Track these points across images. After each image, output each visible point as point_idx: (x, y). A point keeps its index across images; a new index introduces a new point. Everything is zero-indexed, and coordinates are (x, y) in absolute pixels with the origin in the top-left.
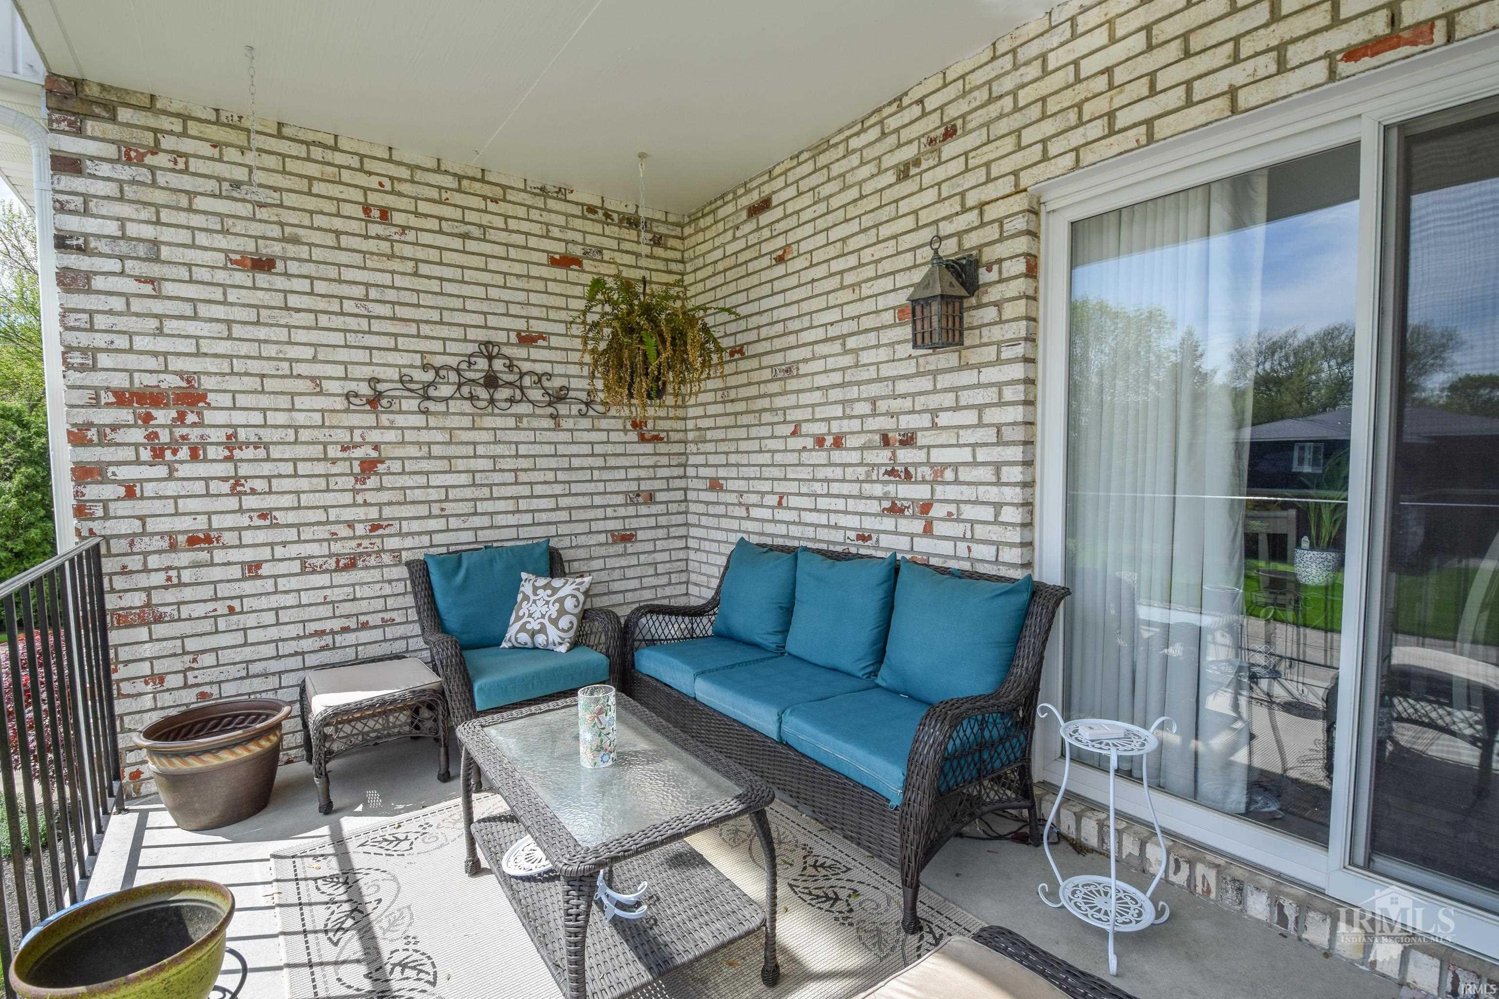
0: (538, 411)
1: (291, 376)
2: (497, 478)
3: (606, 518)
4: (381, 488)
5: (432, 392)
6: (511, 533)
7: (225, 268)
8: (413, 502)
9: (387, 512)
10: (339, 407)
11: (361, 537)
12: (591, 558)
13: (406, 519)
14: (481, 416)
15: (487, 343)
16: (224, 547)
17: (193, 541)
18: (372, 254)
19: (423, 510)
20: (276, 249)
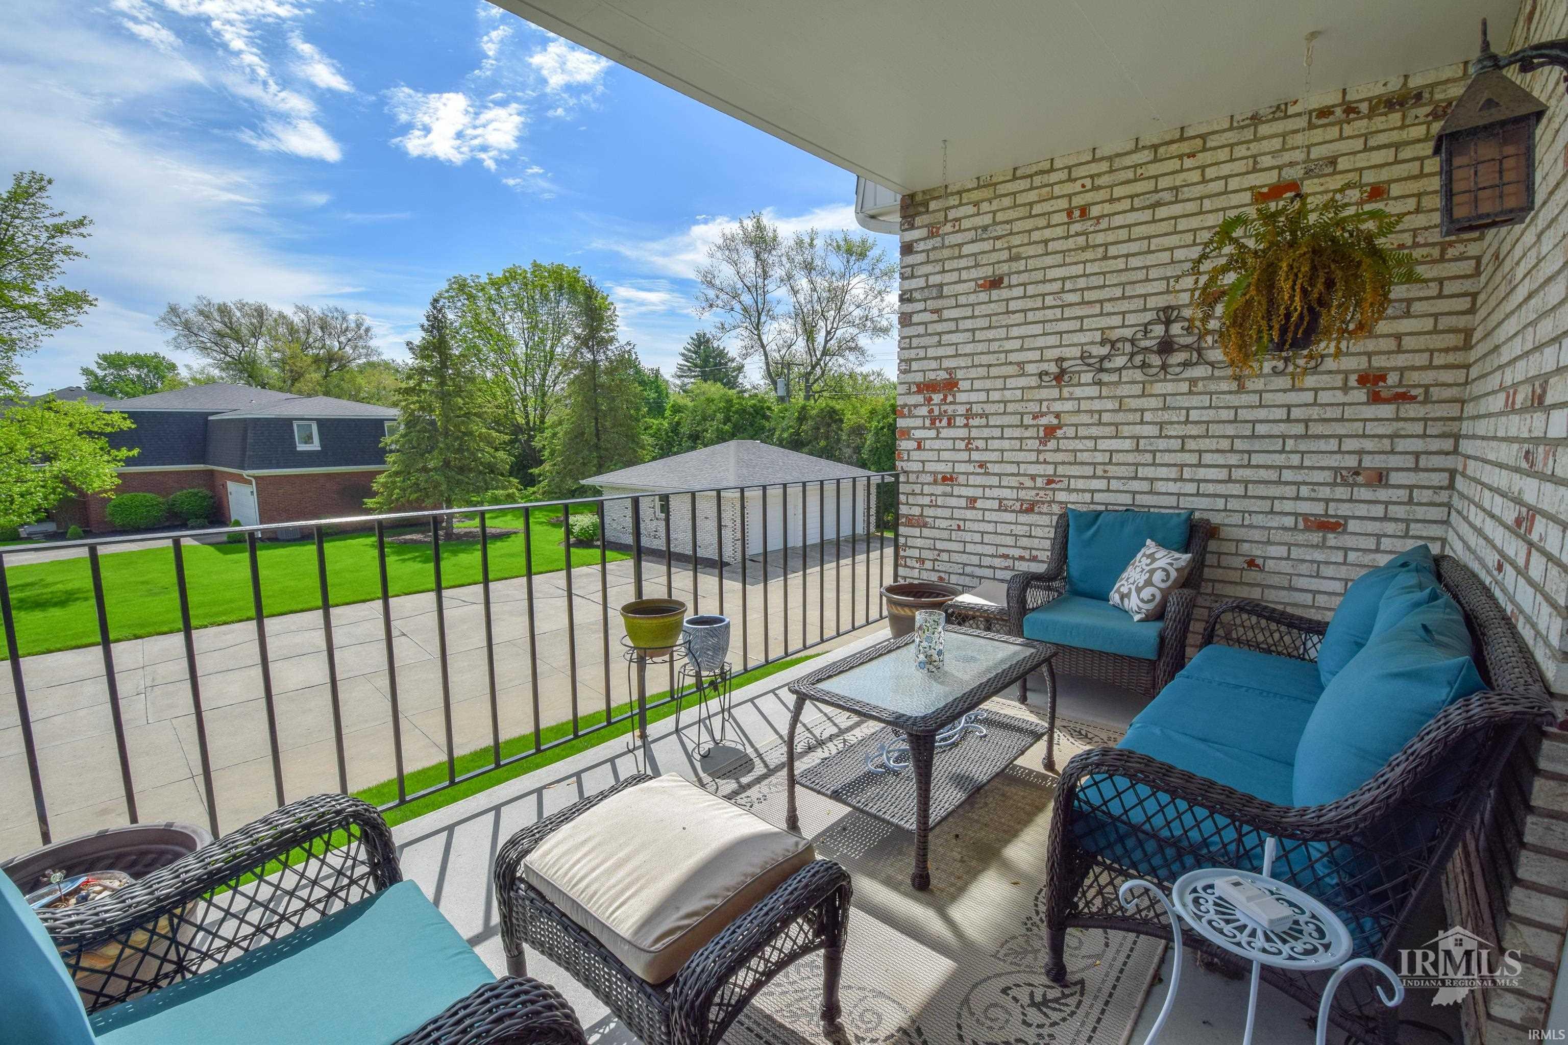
0: (1217, 373)
1: (1006, 364)
2: (1162, 444)
3: (1297, 498)
4: (1058, 450)
5: (1107, 365)
6: (1172, 501)
7: (975, 292)
8: (1082, 463)
9: (1061, 470)
10: (1033, 384)
11: (1040, 489)
12: (1269, 542)
13: (1075, 477)
14: (1152, 382)
15: (1165, 309)
16: (959, 485)
17: (944, 479)
18: (1070, 250)
19: (1089, 471)
20: (1005, 268)
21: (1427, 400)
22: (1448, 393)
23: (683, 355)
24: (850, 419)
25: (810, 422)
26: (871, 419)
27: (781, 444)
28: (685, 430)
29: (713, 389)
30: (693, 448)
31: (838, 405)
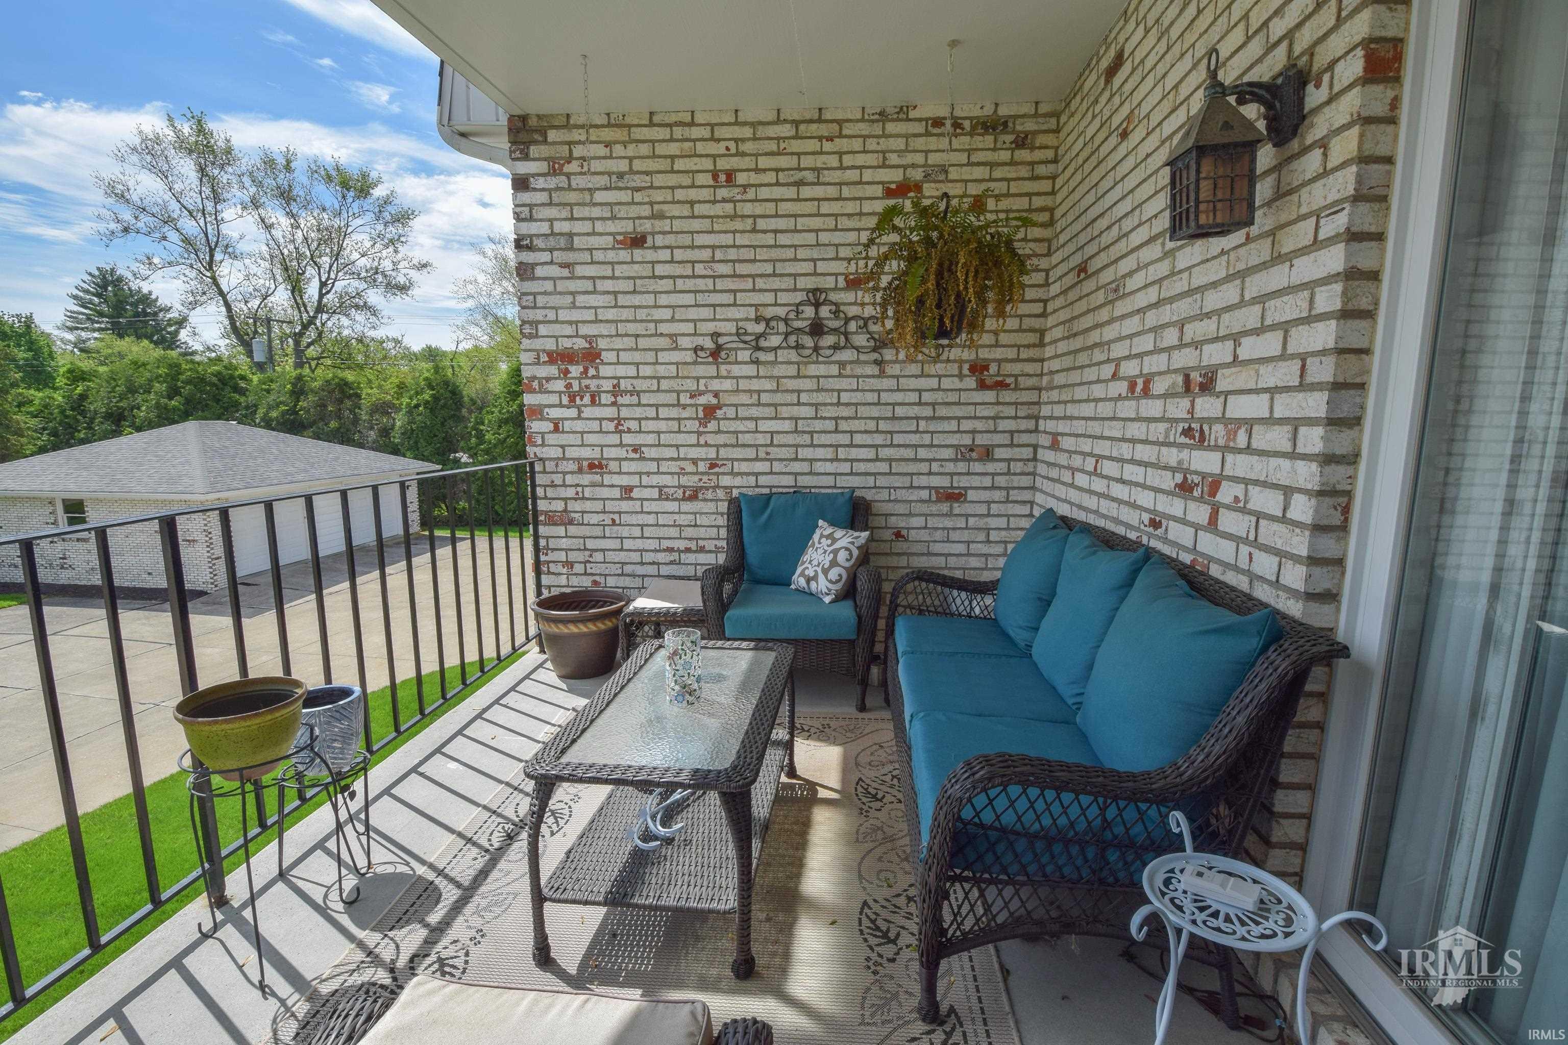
0: (863, 357)
1: (656, 335)
2: (818, 425)
3: (930, 473)
4: (719, 432)
5: (763, 343)
6: (829, 481)
7: (613, 248)
8: (744, 446)
9: (723, 453)
10: (689, 360)
11: (702, 473)
12: (910, 515)
13: (737, 460)
14: (806, 364)
15: (815, 291)
16: (610, 473)
17: (592, 466)
18: (718, 217)
19: (751, 453)
20: (647, 226)
21: (1017, 388)
22: (1031, 382)
23: (75, 297)
24: (370, 395)
25: (311, 397)
26: (399, 395)
27: (268, 424)
28: (97, 405)
29: (135, 349)
30: (116, 433)
31: (350, 376)
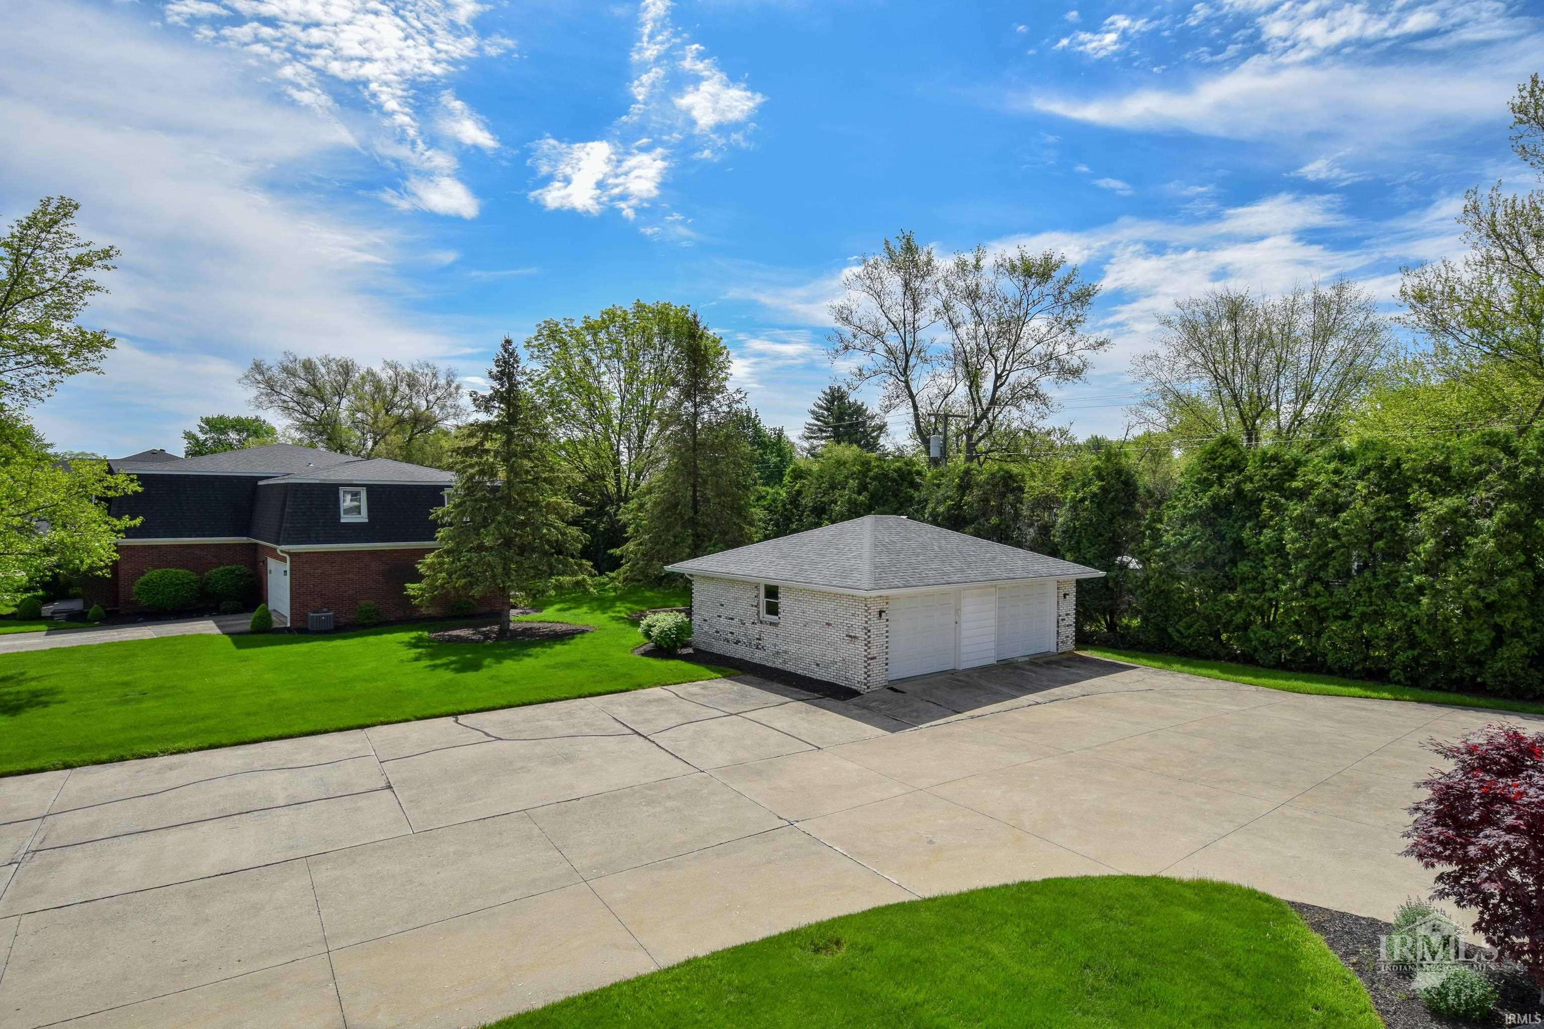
23: (813, 412)
24: (1034, 486)
25: (975, 492)
26: (1064, 488)
27: (935, 521)
28: (807, 501)
29: (847, 452)
30: (818, 525)
31: (1014, 468)
